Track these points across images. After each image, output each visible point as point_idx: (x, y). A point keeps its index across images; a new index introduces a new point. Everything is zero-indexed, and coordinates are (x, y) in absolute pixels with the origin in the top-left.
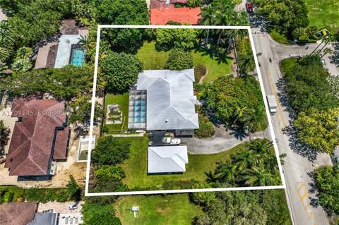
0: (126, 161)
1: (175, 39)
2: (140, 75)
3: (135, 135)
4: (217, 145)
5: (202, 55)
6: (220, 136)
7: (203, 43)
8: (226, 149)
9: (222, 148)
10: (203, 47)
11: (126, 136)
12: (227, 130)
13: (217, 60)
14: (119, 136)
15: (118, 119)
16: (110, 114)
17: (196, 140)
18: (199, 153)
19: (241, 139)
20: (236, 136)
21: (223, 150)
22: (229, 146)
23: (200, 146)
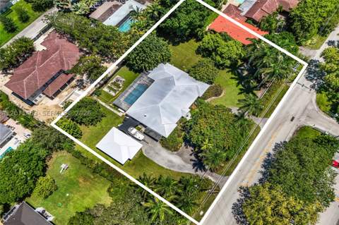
0: (91, 127)
1: (215, 50)
2: (161, 65)
3: (116, 112)
4: (170, 161)
5: (232, 78)
6: (180, 155)
7: (242, 68)
8: (176, 170)
9: (173, 166)
10: (240, 71)
11: (108, 107)
12: (191, 155)
13: (241, 89)
14: (104, 104)
15: (115, 91)
16: (112, 83)
17: (158, 146)
18: (151, 158)
19: (196, 171)
20: (194, 165)
21: (172, 169)
22: (181, 169)
23: (157, 153)
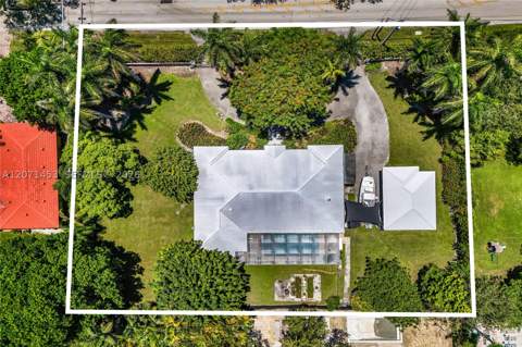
0: (402, 265)
3: (348, 251)
4: (372, 119)
5: (144, 127)
6: (352, 111)
7: (109, 125)
8: (379, 104)
9: (377, 110)
10: (119, 126)
11: (348, 267)
12: (337, 100)
13: (159, 102)
14: (347, 279)
15: (310, 281)
16: (299, 296)
17: (359, 150)
18: (388, 146)
19: (357, 77)
20: (351, 85)
21: (383, 109)
22: (373, 98)
23: (373, 144)
